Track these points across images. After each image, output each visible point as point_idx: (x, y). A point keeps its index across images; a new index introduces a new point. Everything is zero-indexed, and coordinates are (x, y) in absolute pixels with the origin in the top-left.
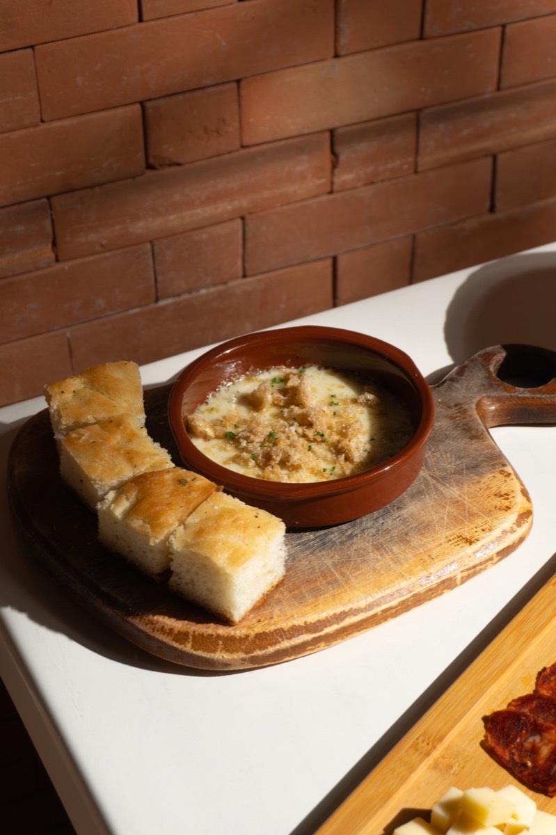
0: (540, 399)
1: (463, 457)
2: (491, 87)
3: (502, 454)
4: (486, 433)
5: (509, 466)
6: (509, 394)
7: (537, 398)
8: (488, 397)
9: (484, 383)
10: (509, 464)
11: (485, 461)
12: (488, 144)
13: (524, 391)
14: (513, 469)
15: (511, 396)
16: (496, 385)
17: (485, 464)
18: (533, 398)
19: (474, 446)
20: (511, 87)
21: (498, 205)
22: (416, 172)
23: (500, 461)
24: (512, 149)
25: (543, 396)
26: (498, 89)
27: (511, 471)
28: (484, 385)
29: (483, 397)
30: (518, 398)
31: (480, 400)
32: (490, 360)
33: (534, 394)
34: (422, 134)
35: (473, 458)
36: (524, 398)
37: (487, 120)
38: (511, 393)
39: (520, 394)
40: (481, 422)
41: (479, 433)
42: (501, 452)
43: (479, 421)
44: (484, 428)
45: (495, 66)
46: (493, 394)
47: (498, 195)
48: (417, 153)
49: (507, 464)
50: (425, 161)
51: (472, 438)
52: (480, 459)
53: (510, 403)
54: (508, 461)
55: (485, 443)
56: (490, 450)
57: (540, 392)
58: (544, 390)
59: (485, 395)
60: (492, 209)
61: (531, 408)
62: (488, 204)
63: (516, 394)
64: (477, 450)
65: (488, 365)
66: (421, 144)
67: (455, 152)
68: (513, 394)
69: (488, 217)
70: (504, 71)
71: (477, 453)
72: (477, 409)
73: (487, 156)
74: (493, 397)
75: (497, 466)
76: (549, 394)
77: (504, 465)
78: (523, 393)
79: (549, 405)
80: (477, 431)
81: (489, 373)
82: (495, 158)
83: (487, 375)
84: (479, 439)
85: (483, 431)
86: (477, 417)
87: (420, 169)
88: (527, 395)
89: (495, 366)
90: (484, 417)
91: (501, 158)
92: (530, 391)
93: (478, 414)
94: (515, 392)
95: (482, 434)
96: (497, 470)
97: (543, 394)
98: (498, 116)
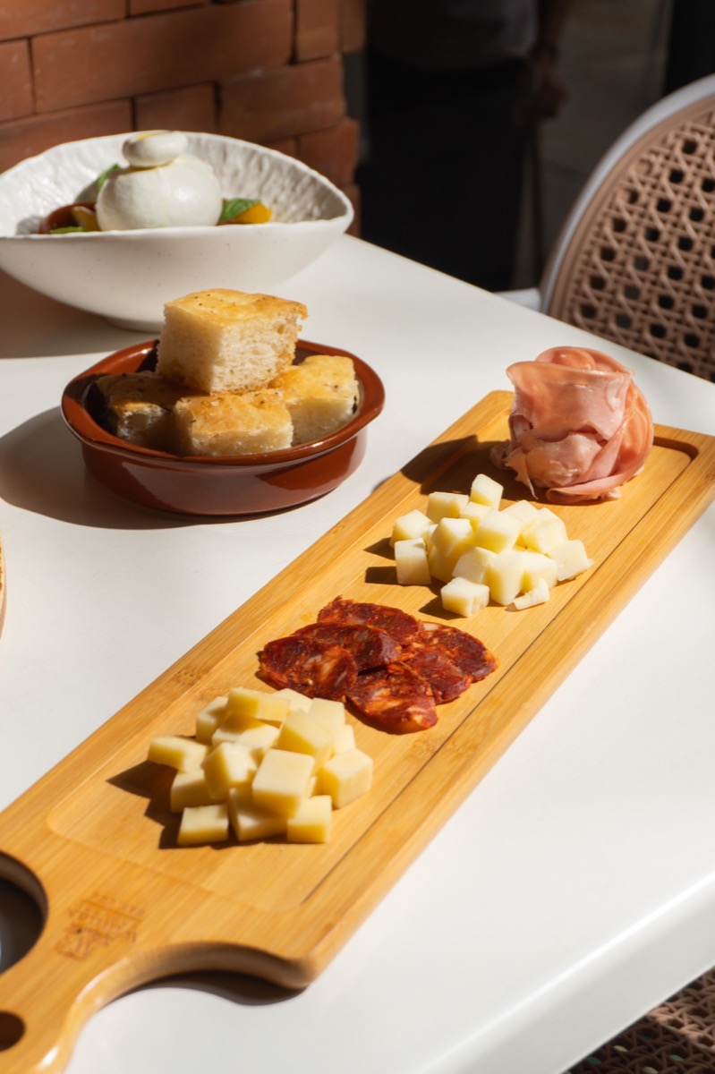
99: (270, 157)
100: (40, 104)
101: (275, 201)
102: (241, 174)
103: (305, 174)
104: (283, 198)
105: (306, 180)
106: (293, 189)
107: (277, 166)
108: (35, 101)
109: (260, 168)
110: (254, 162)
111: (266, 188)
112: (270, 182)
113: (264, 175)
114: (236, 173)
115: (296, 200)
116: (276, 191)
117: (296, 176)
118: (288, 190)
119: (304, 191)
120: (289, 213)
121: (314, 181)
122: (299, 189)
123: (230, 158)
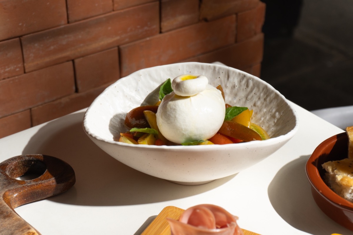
0: (41, 183)
1: (2, 231)
2: (64, 21)
3: (26, 222)
4: (13, 212)
5: (32, 228)
6: (22, 186)
7: (39, 184)
8: (9, 190)
9: (5, 183)
10: (32, 227)
11: (17, 229)
12: (67, 54)
13: (31, 182)
14: (35, 230)
15: (23, 186)
16: (12, 182)
17: (17, 231)
18: (37, 184)
19: (7, 222)
20: (76, 21)
21: (80, 88)
22: (25, 73)
23: (27, 227)
24: (83, 56)
25: (43, 182)
26: (68, 22)
27: (34, 231)
28: (5, 184)
29: (6, 192)
30: (28, 186)
31: (5, 193)
32: (5, 169)
33: (37, 182)
34: (24, 50)
35: (9, 229)
36: (31, 186)
37: (64, 40)
38: (22, 184)
39: (29, 184)
40: (8, 207)
41: (9, 213)
42: (25, 221)
43: (7, 206)
44: (11, 210)
45: (64, 9)
46: (12, 188)
47: (79, 82)
48: (24, 61)
49: (31, 227)
50: (30, 65)
51: (5, 217)
52: (13, 229)
53: (24, 191)
54: (30, 225)
55: (14, 218)
56: (18, 222)
57: (40, 180)
58: (43, 178)
59: (7, 190)
60: (77, 91)
61: (37, 190)
62: (74, 88)
63: (26, 184)
64: (10, 224)
65: (5, 172)
66: (25, 56)
67: (47, 60)
68: (24, 185)
69: (75, 95)
70: (70, 12)
71: (10, 226)
72: (4, 199)
73: (68, 61)
74: (13, 190)
75: (25, 231)
76: (46, 179)
77: (29, 229)
78: (30, 183)
79: (48, 186)
80: (7, 212)
81: (7, 176)
82: (73, 61)
83: (5, 177)
84: (10, 217)
85: (11, 212)
86: (5, 204)
87: (26, 71)
88: (33, 183)
89: (9, 171)
90: (10, 203)
91: (77, 61)
92: (34, 181)
93: (5, 202)
94: (25, 183)
95: (11, 213)
96: (25, 233)
97: (43, 180)
98: (71, 38)
99: (253, 79)
100: (116, 5)
101: (255, 105)
102: (236, 88)
103: (273, 91)
104: (259, 103)
105: (272, 95)
106: (265, 100)
107: (257, 84)
108: (113, 5)
109: (247, 86)
110: (244, 82)
111: (249, 97)
112: (253, 94)
113: (249, 89)
114: (234, 87)
115: (266, 106)
116: (255, 99)
117: (267, 92)
118: (262, 100)
119: (271, 102)
120: (262, 113)
121: (277, 95)
122: (268, 99)
123: (231, 79)
